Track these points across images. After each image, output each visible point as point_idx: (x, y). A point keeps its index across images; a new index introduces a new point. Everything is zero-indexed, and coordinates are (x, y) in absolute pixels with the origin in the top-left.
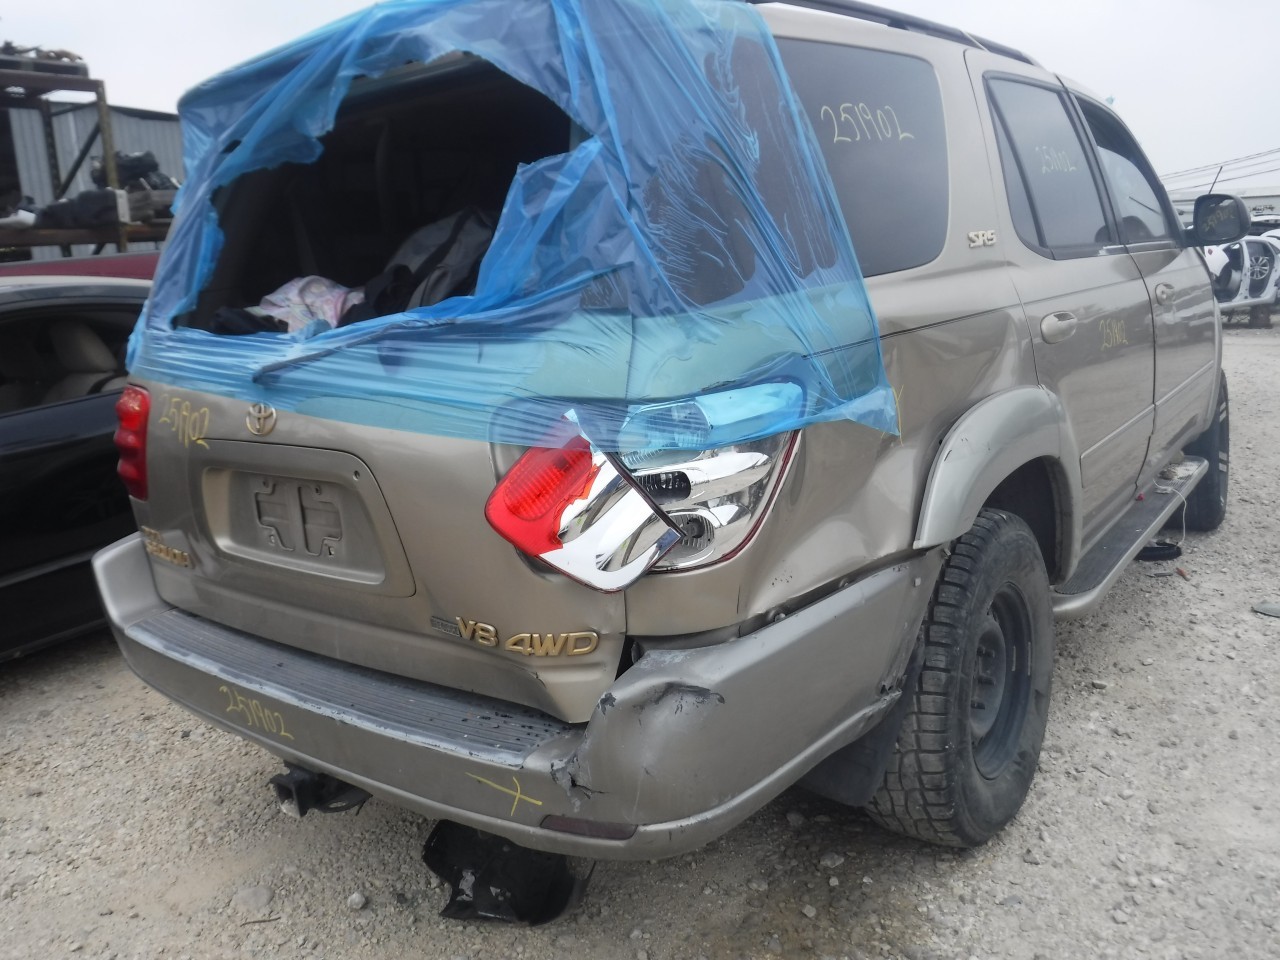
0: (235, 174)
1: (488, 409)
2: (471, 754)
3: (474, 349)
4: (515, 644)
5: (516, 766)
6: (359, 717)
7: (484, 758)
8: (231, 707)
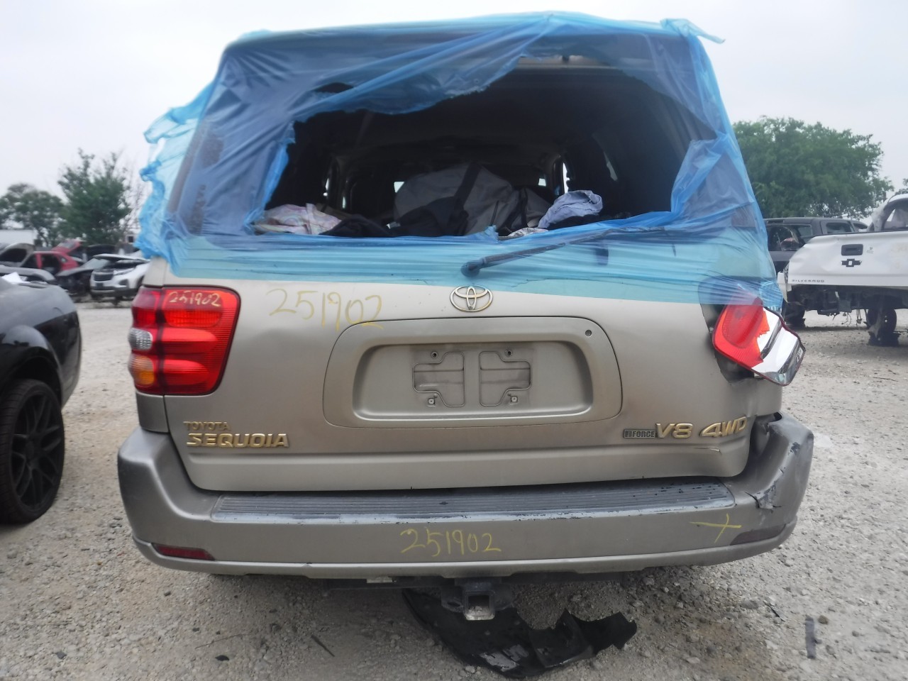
0: (311, 114)
1: (695, 284)
2: (697, 508)
3: (668, 248)
4: (708, 432)
5: (731, 505)
6: (587, 512)
7: (706, 507)
8: (412, 546)
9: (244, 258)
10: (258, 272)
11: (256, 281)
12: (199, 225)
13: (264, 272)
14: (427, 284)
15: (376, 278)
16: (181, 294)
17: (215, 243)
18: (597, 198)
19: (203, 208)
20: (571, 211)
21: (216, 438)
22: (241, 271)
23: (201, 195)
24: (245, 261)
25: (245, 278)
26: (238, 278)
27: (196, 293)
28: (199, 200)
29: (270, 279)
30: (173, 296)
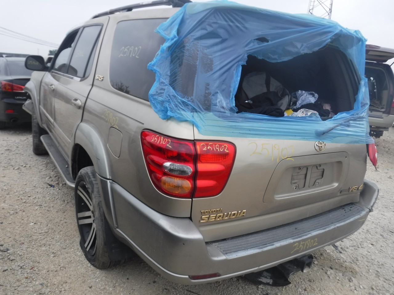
4: (360, 188)
8: (295, 250)
9: (235, 126)
10: (243, 133)
11: (243, 138)
12: (210, 106)
13: (246, 134)
14: (307, 140)
15: (291, 137)
16: (207, 145)
17: (219, 117)
18: (316, 95)
19: (210, 97)
20: (310, 101)
21: (216, 217)
22: (234, 132)
23: (207, 89)
24: (236, 128)
25: (237, 136)
26: (234, 136)
27: (215, 145)
28: (207, 92)
29: (249, 137)
30: (203, 146)
